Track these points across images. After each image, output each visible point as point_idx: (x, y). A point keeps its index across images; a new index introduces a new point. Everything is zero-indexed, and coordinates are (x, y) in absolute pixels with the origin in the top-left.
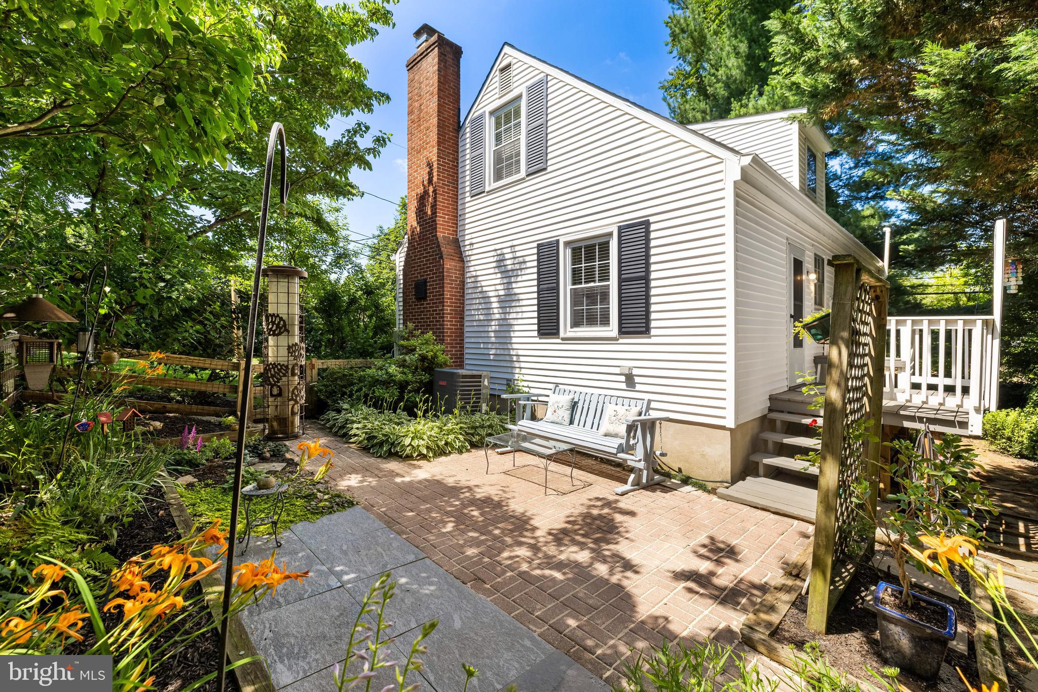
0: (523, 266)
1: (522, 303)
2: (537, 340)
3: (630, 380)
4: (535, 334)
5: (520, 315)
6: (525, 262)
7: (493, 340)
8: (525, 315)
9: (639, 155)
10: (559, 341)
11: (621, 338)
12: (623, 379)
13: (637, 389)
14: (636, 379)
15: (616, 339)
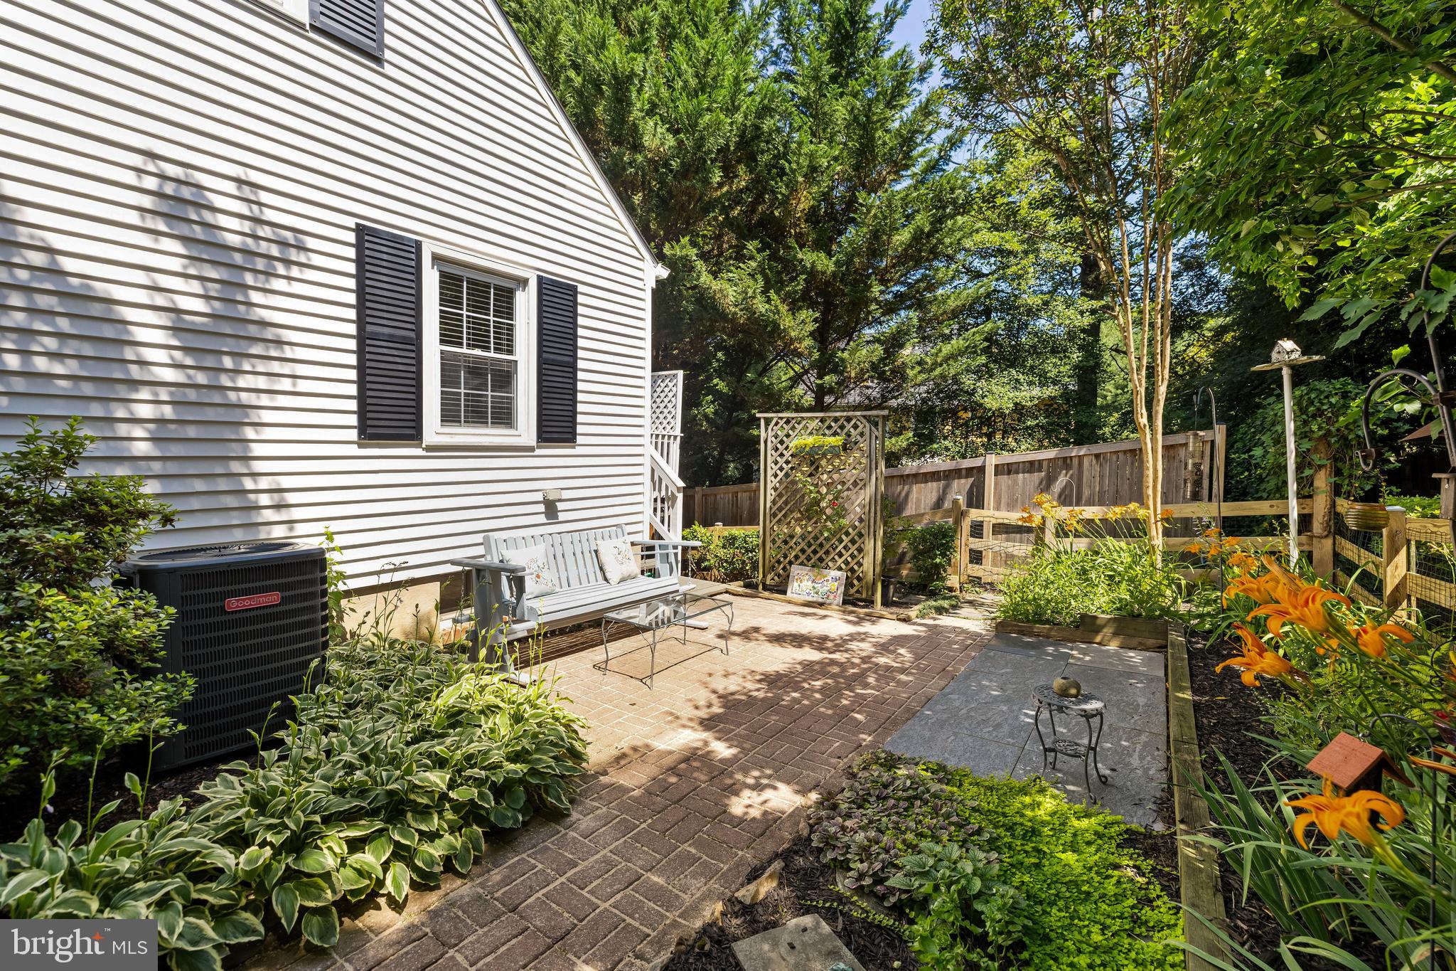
0: (294, 255)
1: (288, 352)
2: (354, 450)
3: (551, 509)
4: (353, 435)
5: (286, 384)
6: (302, 248)
7: (142, 448)
8: (303, 386)
9: (563, 186)
10: (419, 452)
11: (539, 447)
12: (542, 508)
13: (561, 519)
14: (560, 506)
15: (532, 449)
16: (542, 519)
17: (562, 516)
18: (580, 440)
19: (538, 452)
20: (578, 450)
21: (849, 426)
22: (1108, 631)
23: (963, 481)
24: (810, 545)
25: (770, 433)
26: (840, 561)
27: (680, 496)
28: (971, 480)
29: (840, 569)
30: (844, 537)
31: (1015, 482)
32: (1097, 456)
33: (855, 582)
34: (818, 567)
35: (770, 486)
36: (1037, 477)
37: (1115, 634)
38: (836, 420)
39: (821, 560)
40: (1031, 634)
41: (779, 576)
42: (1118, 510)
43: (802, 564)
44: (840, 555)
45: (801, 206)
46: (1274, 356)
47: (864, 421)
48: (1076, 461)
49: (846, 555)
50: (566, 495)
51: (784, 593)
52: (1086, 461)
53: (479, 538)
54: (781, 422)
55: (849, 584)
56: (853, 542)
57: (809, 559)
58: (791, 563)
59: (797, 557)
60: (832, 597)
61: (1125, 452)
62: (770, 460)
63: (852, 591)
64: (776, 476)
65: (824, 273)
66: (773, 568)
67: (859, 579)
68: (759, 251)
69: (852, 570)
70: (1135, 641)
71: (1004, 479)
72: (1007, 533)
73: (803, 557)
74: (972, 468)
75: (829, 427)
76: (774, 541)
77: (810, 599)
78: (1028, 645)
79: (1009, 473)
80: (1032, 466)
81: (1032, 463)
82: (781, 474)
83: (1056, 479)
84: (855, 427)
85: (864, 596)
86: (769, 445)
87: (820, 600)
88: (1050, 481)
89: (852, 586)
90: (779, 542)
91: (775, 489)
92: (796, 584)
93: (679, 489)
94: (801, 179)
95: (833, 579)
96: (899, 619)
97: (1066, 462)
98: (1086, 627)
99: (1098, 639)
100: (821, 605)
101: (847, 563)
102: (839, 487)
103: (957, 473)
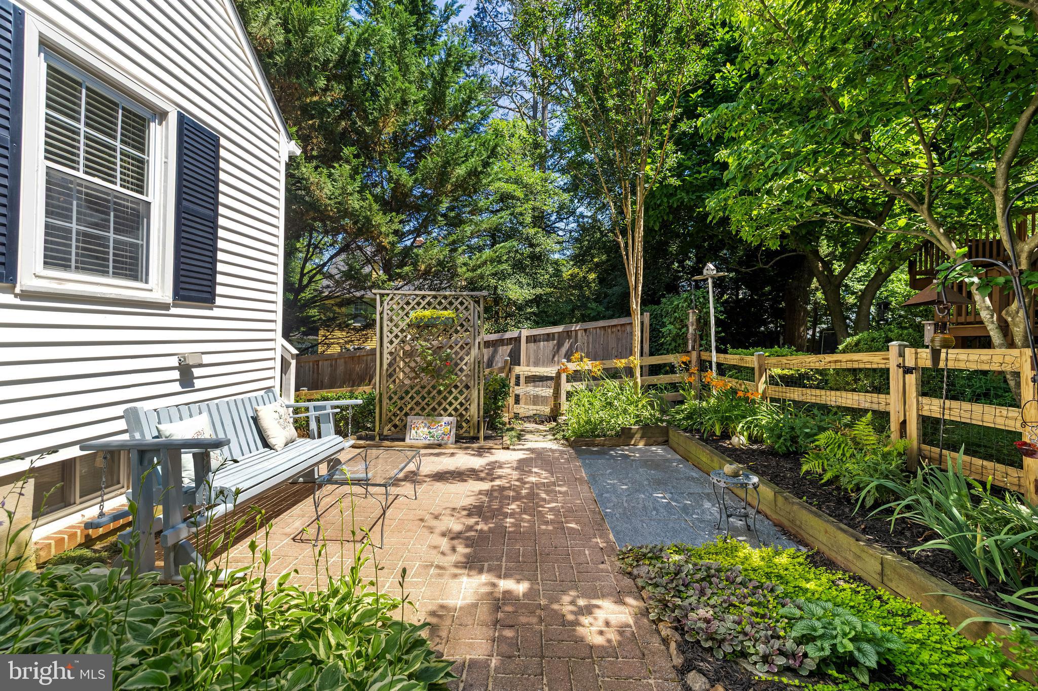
3: (186, 375)
10: (11, 299)
11: (175, 306)
12: (176, 374)
13: (197, 387)
14: (197, 372)
15: (166, 307)
16: (176, 387)
17: (198, 384)
18: (219, 301)
19: (173, 311)
20: (216, 312)
21: (456, 303)
22: (638, 436)
23: (505, 347)
24: (423, 398)
25: (386, 307)
26: (450, 409)
27: (293, 363)
28: (510, 347)
29: (450, 415)
30: (453, 390)
31: (538, 347)
32: (585, 330)
33: (464, 424)
34: (433, 416)
35: (386, 351)
36: (552, 344)
37: (642, 437)
38: (445, 297)
39: (434, 409)
40: (594, 446)
41: (395, 426)
42: (623, 361)
43: (416, 414)
44: (451, 404)
45: (386, 130)
46: (705, 272)
47: (467, 298)
48: (574, 334)
49: (456, 404)
50: (206, 359)
51: (403, 440)
52: (579, 333)
53: (119, 410)
54: (396, 298)
55: (459, 427)
56: (461, 393)
57: (423, 409)
58: (406, 415)
59: (412, 409)
60: (446, 438)
61: (600, 328)
62: (385, 329)
63: (461, 432)
64: (391, 342)
65: (404, 186)
66: (390, 420)
67: (468, 421)
68: (356, 156)
69: (461, 415)
70: (652, 440)
71: (532, 345)
72: (534, 381)
73: (417, 409)
74: (511, 339)
75: (440, 303)
76: (390, 398)
77: (427, 442)
78: (597, 452)
79: (535, 341)
80: (548, 337)
81: (548, 335)
82: (396, 341)
83: (563, 344)
84: (462, 303)
85: (472, 434)
86: (385, 317)
87: (436, 442)
88: (560, 345)
89: (462, 427)
90: (395, 398)
91: (391, 353)
92: (413, 432)
93: (292, 356)
94: (392, 107)
95: (445, 425)
96: (504, 448)
97: (568, 334)
98: (625, 435)
99: (632, 442)
100: (439, 446)
101: (456, 410)
102: (449, 351)
103: (501, 342)
